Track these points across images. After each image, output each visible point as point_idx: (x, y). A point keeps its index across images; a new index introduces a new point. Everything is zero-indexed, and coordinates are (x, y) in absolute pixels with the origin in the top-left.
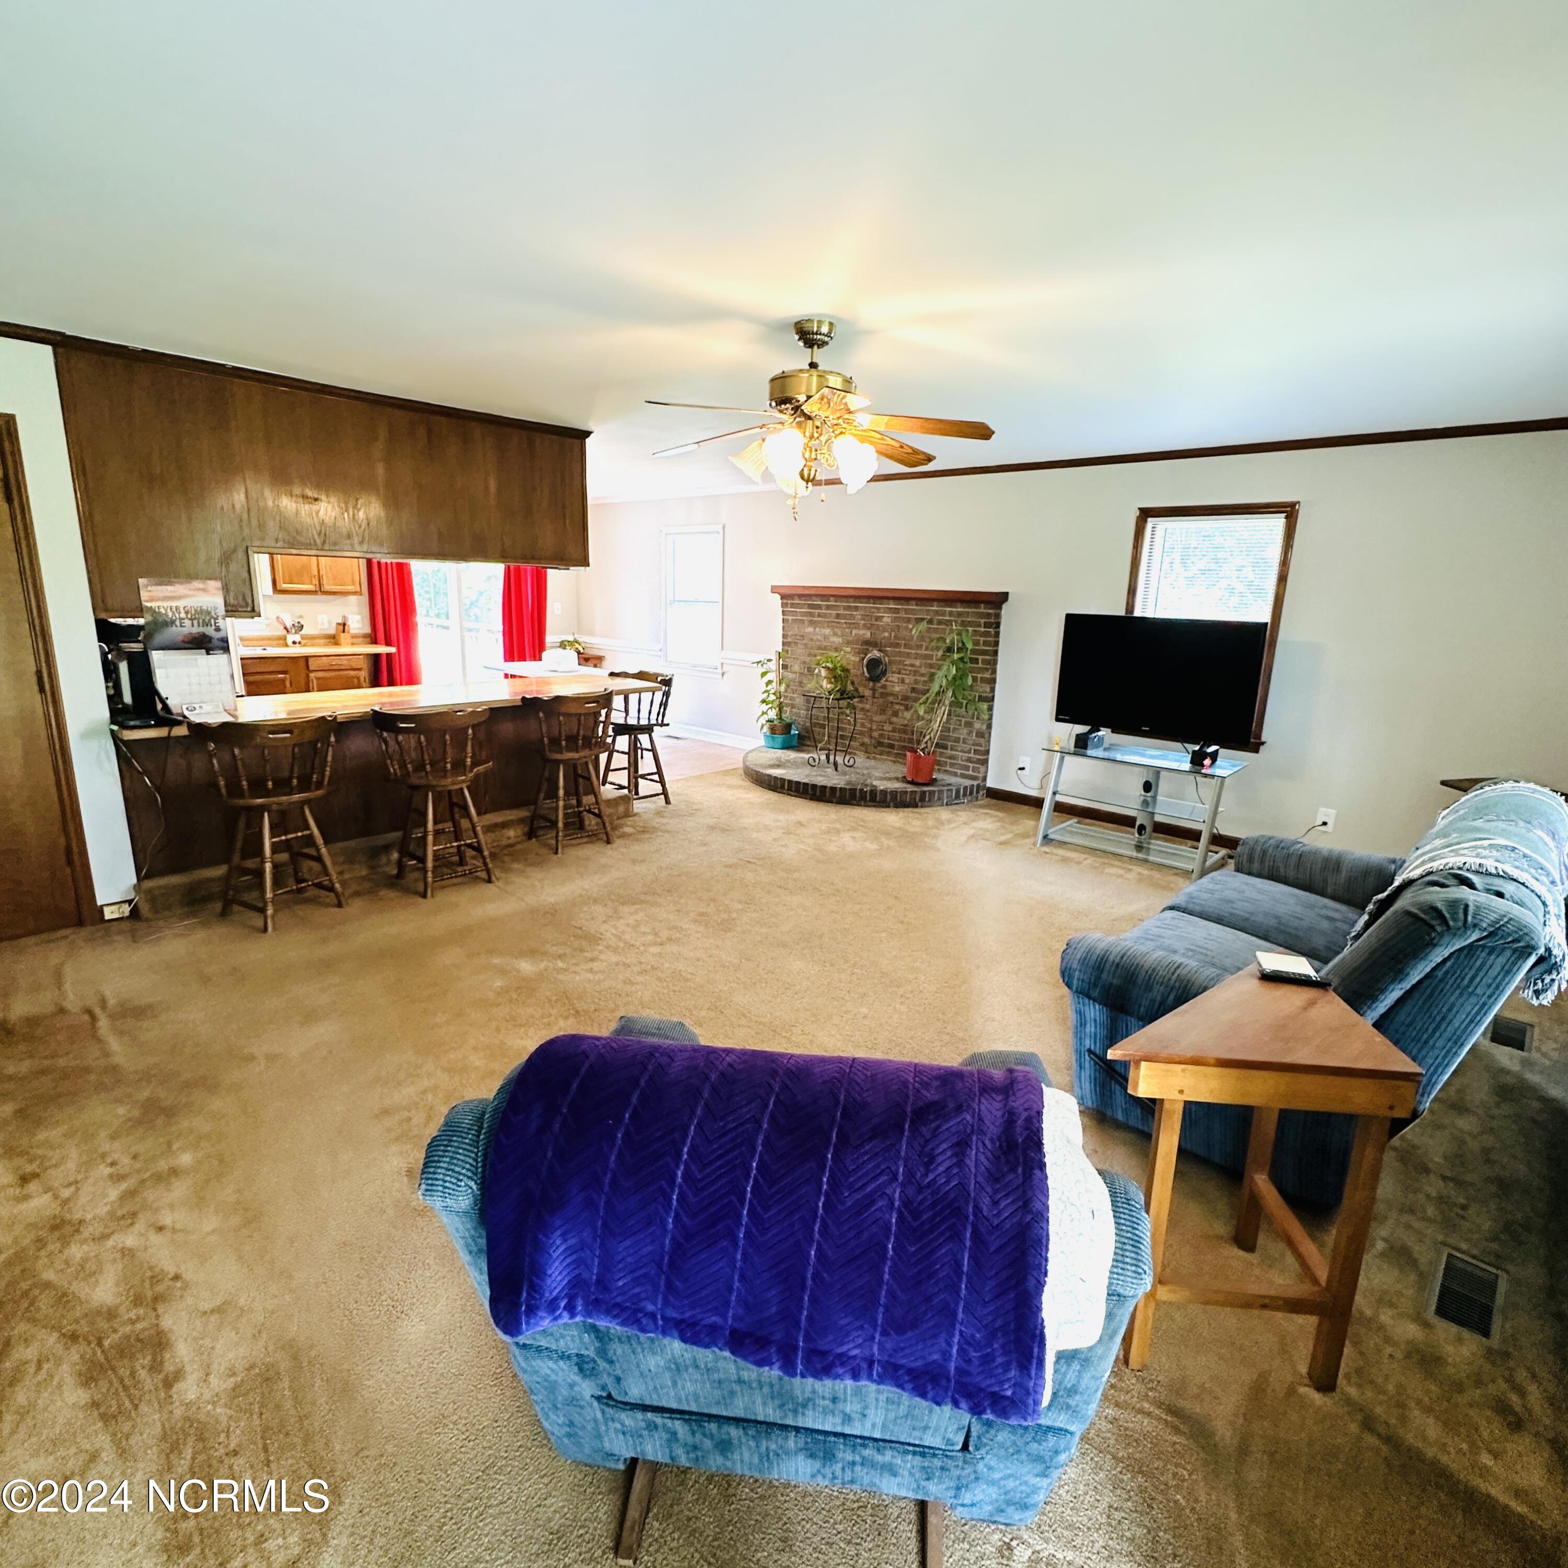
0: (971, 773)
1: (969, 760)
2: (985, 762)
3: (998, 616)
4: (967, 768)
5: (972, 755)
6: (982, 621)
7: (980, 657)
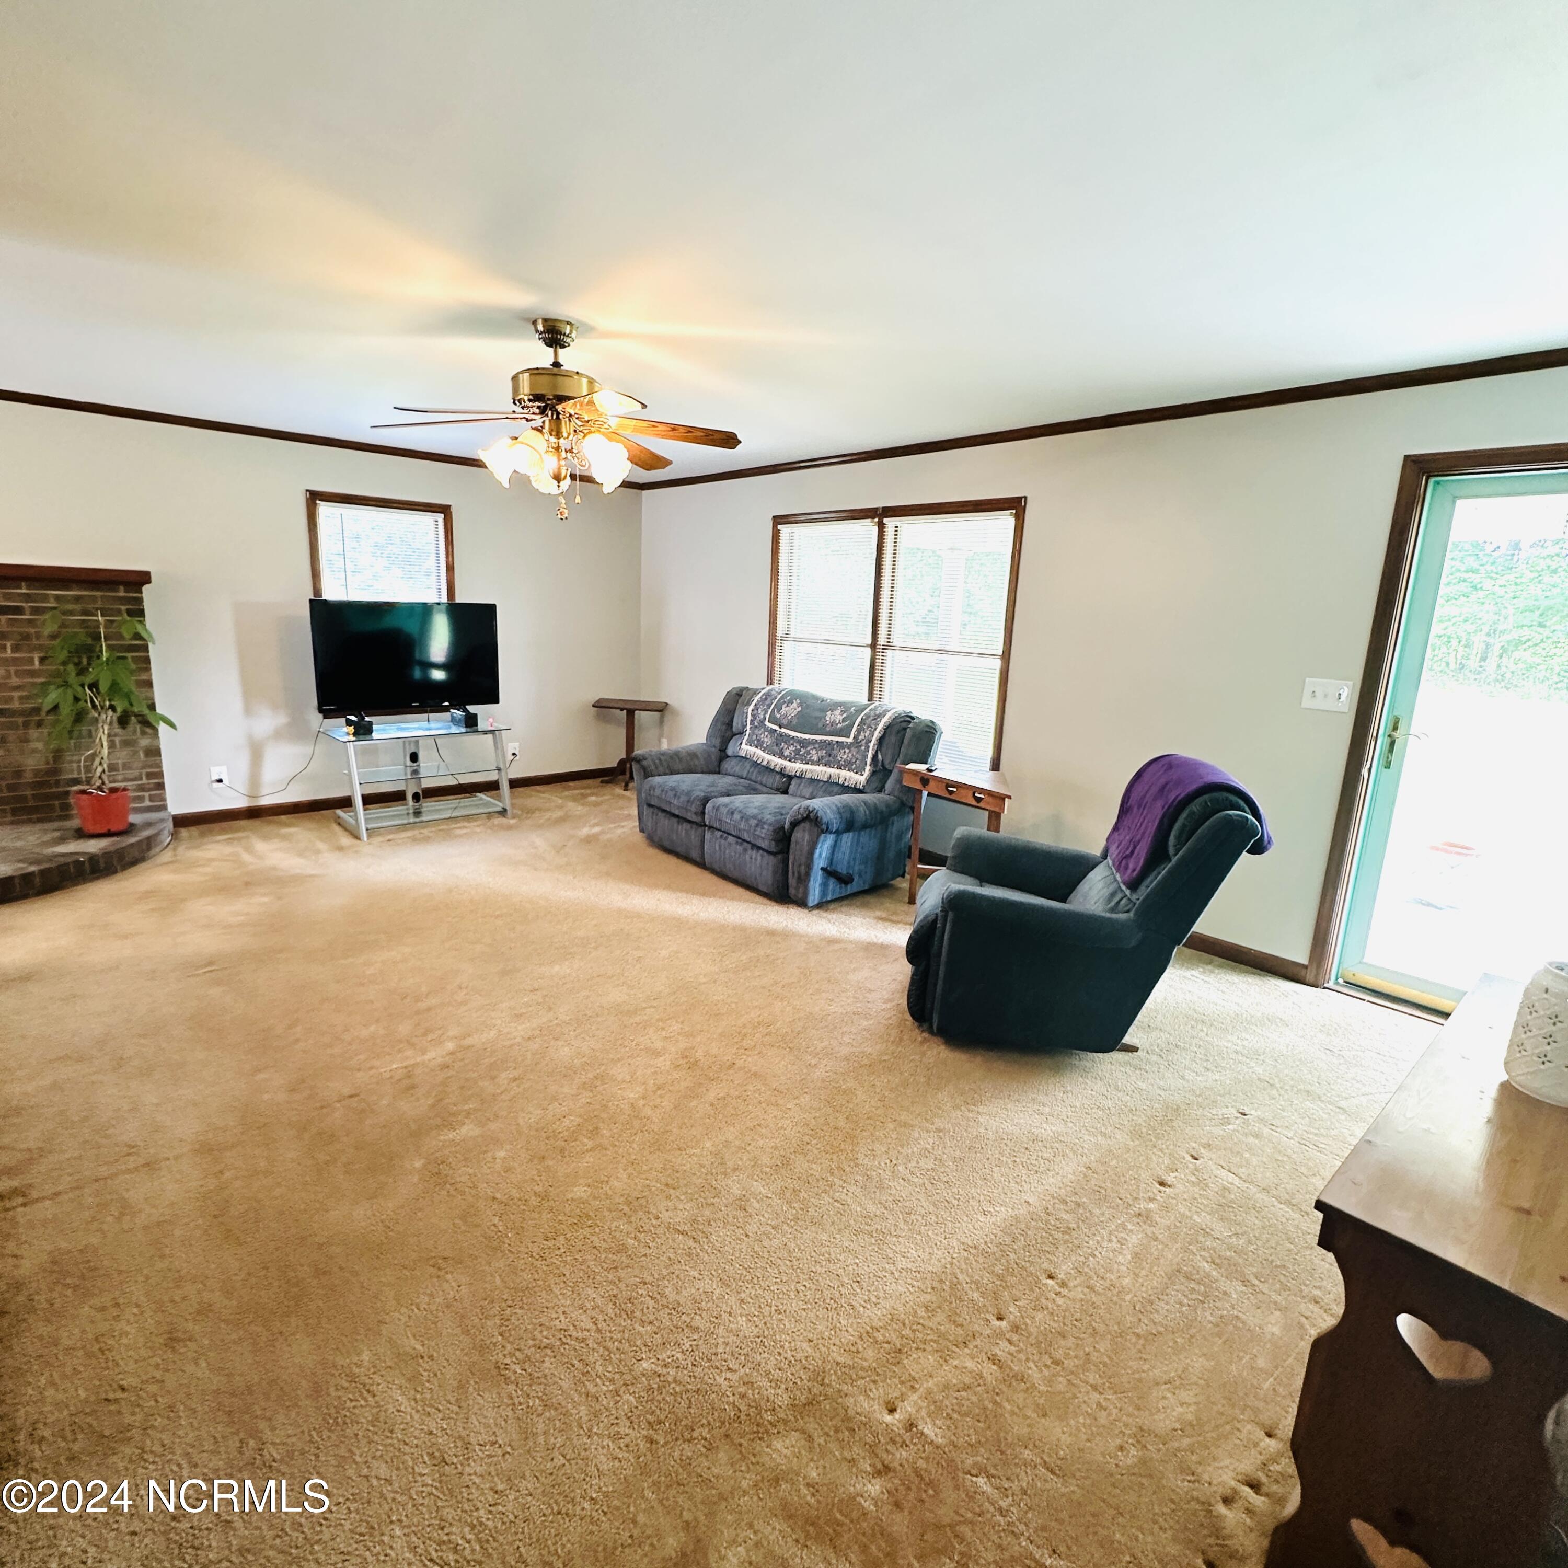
0: (147, 803)
1: (141, 788)
2: (161, 786)
3: (140, 601)
4: (141, 799)
5: (144, 781)
6: (123, 608)
7: (129, 655)
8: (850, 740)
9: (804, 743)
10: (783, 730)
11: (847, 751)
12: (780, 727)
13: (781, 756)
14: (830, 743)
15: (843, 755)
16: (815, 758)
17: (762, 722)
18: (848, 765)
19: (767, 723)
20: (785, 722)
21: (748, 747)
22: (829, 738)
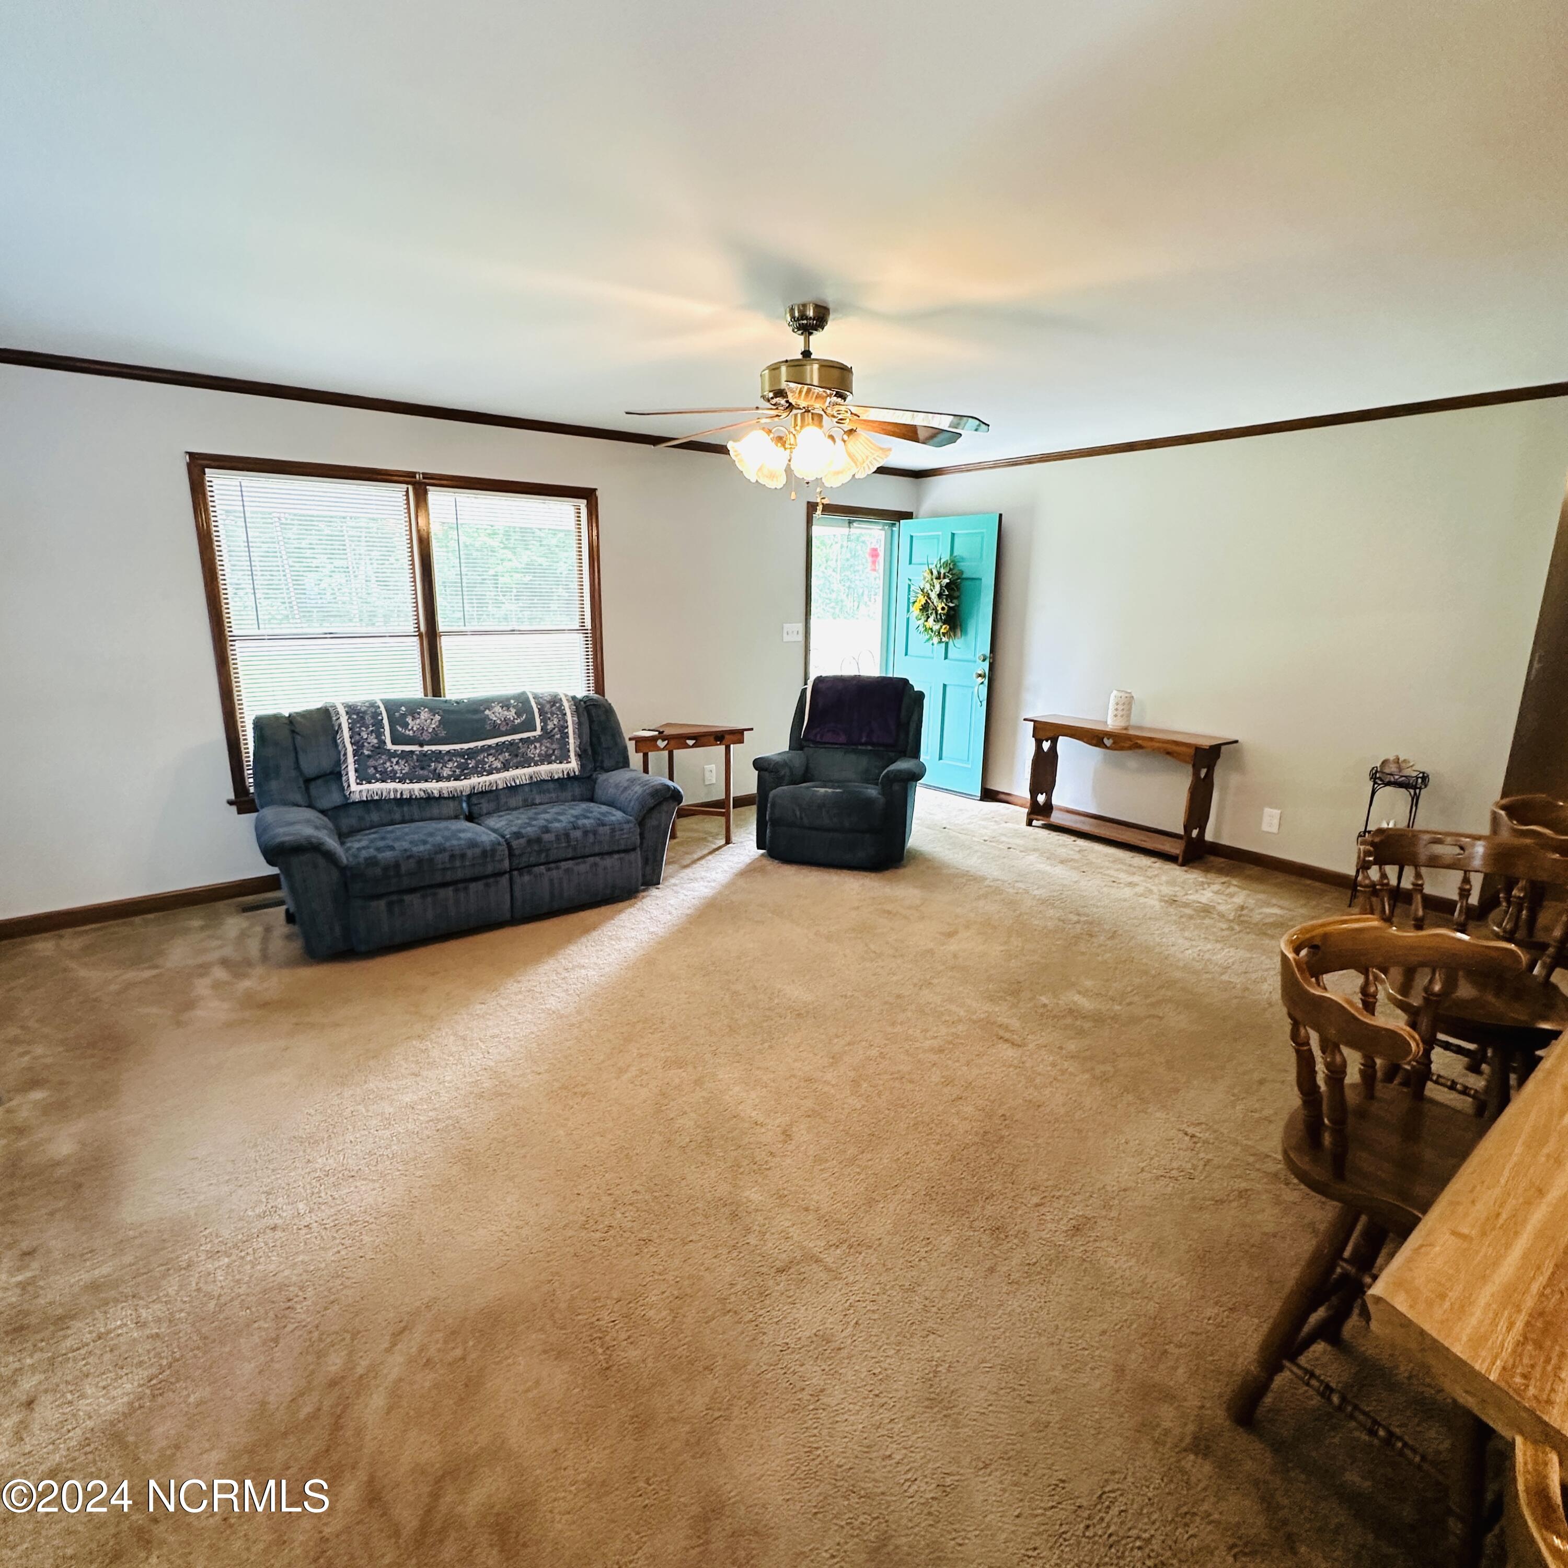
8: (538, 732)
9: (471, 753)
10: (426, 748)
11: (538, 745)
12: (421, 745)
13: (439, 778)
14: (512, 743)
15: (535, 751)
16: (498, 764)
17: (380, 748)
18: (547, 759)
19: (389, 746)
20: (426, 737)
21: (366, 786)
22: (509, 738)
